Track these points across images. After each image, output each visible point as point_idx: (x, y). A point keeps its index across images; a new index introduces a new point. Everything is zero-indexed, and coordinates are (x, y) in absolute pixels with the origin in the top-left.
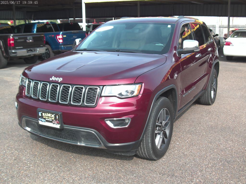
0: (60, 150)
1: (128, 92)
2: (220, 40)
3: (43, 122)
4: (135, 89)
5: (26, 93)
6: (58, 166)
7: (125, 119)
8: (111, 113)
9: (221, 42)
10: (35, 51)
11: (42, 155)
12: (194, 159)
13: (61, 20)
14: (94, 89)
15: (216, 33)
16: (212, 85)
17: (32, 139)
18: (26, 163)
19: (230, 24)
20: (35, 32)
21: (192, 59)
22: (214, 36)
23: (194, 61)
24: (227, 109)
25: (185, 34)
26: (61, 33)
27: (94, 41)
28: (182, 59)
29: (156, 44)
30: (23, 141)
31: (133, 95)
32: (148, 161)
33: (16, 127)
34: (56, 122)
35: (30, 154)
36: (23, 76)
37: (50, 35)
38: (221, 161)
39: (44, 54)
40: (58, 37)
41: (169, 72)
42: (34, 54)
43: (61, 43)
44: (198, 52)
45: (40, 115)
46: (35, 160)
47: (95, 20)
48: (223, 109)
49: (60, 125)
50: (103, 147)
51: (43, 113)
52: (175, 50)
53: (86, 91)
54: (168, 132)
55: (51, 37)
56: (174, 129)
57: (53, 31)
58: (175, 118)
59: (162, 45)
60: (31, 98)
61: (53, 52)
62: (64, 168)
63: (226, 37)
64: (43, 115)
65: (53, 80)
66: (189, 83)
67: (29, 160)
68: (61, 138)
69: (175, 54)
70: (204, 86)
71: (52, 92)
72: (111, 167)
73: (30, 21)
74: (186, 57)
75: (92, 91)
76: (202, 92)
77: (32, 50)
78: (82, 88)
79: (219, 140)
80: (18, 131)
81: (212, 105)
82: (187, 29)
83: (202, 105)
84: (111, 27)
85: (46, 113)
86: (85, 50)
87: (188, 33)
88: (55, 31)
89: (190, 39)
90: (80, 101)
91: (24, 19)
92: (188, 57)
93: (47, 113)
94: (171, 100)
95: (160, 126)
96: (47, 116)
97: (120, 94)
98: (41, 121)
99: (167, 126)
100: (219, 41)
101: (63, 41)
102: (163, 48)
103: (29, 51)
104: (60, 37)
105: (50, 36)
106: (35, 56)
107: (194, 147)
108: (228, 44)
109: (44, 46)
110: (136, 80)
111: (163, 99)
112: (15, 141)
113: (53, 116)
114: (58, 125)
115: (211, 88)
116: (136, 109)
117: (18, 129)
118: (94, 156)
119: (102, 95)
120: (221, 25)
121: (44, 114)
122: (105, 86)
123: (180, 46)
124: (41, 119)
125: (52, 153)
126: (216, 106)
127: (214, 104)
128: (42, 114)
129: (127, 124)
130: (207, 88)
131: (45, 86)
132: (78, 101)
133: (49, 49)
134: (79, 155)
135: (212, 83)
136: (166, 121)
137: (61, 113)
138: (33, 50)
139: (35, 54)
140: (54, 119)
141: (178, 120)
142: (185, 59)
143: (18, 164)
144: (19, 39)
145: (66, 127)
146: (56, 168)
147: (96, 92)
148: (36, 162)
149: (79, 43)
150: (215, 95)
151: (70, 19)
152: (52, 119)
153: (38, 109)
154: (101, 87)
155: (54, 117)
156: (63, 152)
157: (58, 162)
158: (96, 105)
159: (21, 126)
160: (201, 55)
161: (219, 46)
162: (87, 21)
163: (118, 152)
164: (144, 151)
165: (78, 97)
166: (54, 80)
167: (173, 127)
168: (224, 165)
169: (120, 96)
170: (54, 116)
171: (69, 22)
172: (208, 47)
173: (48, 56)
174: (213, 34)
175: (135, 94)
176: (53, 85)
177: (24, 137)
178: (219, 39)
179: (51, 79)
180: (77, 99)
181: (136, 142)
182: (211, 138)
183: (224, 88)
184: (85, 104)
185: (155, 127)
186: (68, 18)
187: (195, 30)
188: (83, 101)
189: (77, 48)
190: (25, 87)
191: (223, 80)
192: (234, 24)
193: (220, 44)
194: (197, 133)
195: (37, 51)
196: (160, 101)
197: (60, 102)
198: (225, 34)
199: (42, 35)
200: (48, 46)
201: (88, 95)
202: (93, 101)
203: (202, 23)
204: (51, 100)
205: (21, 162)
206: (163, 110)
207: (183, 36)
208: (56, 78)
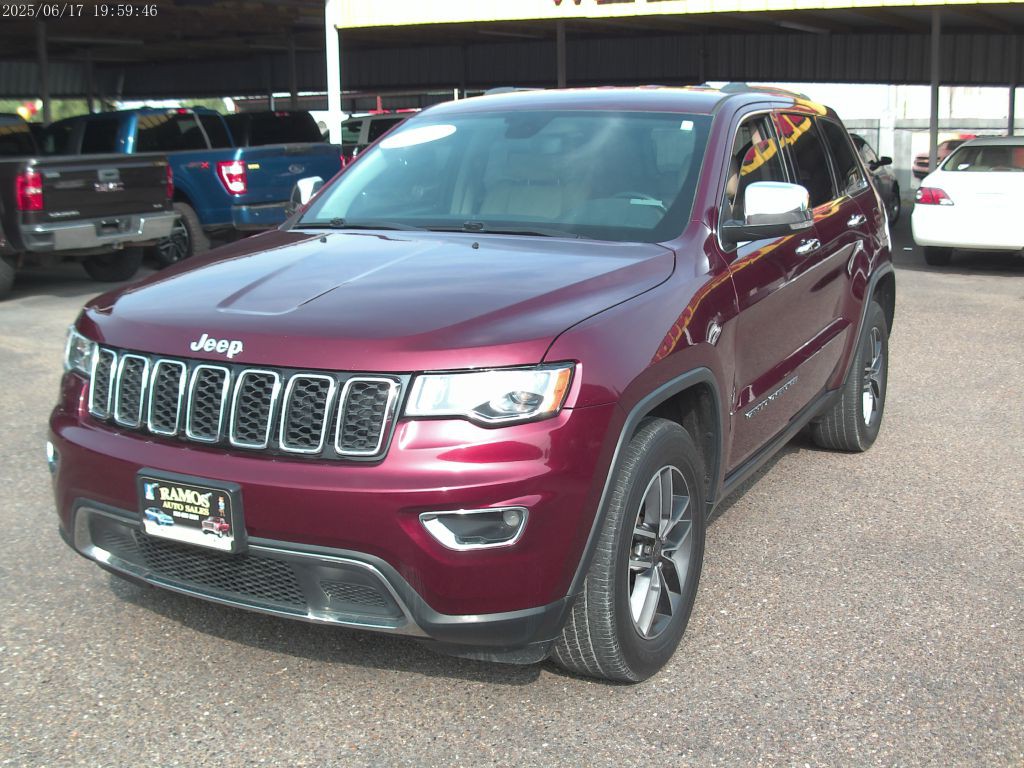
0: (234, 644)
1: (514, 400)
2: (900, 184)
3: (163, 523)
4: (547, 386)
5: (91, 405)
6: (223, 711)
7: (503, 512)
8: (444, 489)
9: (902, 188)
10: (128, 226)
11: (160, 664)
12: (791, 679)
13: (237, 98)
14: (375, 387)
15: (883, 153)
16: (866, 369)
17: (117, 594)
18: (90, 697)
19: (940, 117)
20: (130, 150)
21: (782, 261)
22: (874, 165)
23: (790, 270)
24: (927, 467)
25: (754, 155)
26: (239, 152)
27: (375, 185)
28: (739, 262)
29: (634, 201)
30: (78, 606)
31: (536, 413)
32: (601, 688)
33: (50, 545)
34: (217, 525)
35: (107, 658)
36: (78, 335)
37: (191, 161)
38: (904, 686)
39: (168, 242)
40: (225, 170)
41: (686, 313)
42: (124, 243)
43: (239, 193)
44: (807, 234)
45: (150, 496)
46: (130, 685)
47: (382, 98)
48: (911, 470)
49: (232, 539)
50: (411, 628)
51: (162, 490)
52: (713, 223)
53: (339, 395)
54: (681, 565)
55: (195, 172)
56: (710, 551)
57: (205, 147)
58: (710, 507)
59: (659, 203)
60: (111, 424)
61: (206, 232)
62: (251, 717)
63: (923, 168)
64: (163, 498)
65: (202, 349)
66: (770, 361)
67: (106, 683)
68: (237, 590)
69: (712, 239)
70: (834, 371)
71: (201, 399)
72: (445, 714)
73: (112, 105)
74: (756, 254)
75: (367, 395)
76: (824, 400)
77: (115, 225)
78: (326, 384)
79: (896, 597)
80: (57, 563)
81: (866, 453)
82: (763, 139)
83: (825, 453)
84: (447, 130)
85: (176, 487)
86: (337, 225)
87: (765, 154)
88: (213, 146)
89: (773, 179)
90: (317, 438)
91: (86, 95)
92: (765, 251)
93: (180, 490)
94: (697, 434)
95: (649, 542)
96: (177, 499)
97: (485, 409)
98: (154, 523)
99: (677, 541)
100: (896, 185)
101: (246, 186)
102: (661, 216)
103: (107, 230)
104: (236, 169)
105: (192, 165)
106: (130, 248)
107: (793, 629)
108: (933, 198)
109: (167, 207)
110: (548, 351)
111: (661, 426)
112: (47, 603)
113: (204, 499)
114: (225, 537)
115: (862, 382)
116: (548, 469)
117: (56, 555)
118: (376, 666)
119: (410, 411)
120: (901, 117)
121: (167, 490)
122: (421, 373)
123: (732, 208)
124: (154, 514)
125: (199, 653)
126: (884, 456)
127: (873, 449)
128: (156, 492)
129: (512, 531)
130: (844, 381)
131: (169, 376)
132: (307, 436)
133: (190, 222)
134: (313, 664)
135: (867, 360)
136: (674, 519)
137: (239, 487)
138: (123, 225)
139: (130, 242)
140: (205, 512)
141: (726, 514)
142: (752, 261)
143: (57, 703)
144: (65, 176)
145: (259, 545)
146: (218, 718)
147: (385, 399)
148: (134, 694)
149: (315, 195)
150: (878, 408)
151: (275, 95)
152: (201, 512)
153: (141, 471)
154: (406, 379)
155: (208, 505)
156: (246, 650)
157: (227, 691)
158: (384, 454)
159: (71, 544)
160: (819, 244)
161: (896, 208)
162: (348, 105)
163: (473, 649)
164: (583, 636)
165: (307, 420)
166: (207, 349)
167: (707, 545)
168: (915, 702)
169: (484, 417)
170: (210, 499)
171: (273, 109)
172: (847, 211)
173: (185, 250)
174: (870, 157)
175: (545, 408)
176: (205, 372)
177: (83, 586)
178: (894, 177)
179: (194, 347)
180: (302, 431)
181: (549, 606)
182: (863, 589)
183: (914, 379)
184: (339, 450)
185: (627, 543)
186: (267, 91)
187: (796, 143)
188: (330, 438)
189: (302, 217)
190: (85, 381)
191: (911, 347)
192: (955, 116)
193: (899, 197)
194: (804, 567)
195: (138, 229)
196: (651, 436)
197: (232, 440)
198: (919, 158)
199: (161, 160)
200: (183, 209)
201: (352, 413)
202: (371, 439)
203: (823, 112)
204: (195, 433)
205: (71, 695)
206: (662, 473)
207: (743, 168)
208: (217, 342)
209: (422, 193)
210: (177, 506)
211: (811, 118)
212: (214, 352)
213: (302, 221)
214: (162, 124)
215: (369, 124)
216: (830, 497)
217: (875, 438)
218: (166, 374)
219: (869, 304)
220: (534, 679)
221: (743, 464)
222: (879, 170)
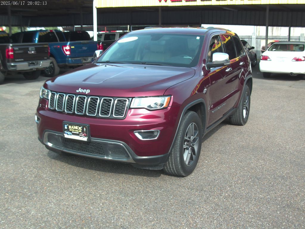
0: (82, 168)
1: (156, 104)
2: (257, 54)
3: (69, 135)
4: (163, 101)
5: (49, 106)
6: (82, 183)
7: (153, 131)
8: (138, 125)
9: (258, 56)
10: (37, 64)
11: (64, 173)
12: (223, 177)
13: (63, 27)
14: (123, 101)
15: (252, 46)
16: (244, 103)
17: (50, 157)
18: (47, 180)
19: (269, 35)
20: (36, 42)
21: (222, 73)
22: (249, 49)
23: (224, 76)
24: (260, 129)
25: (215, 46)
26: (69, 43)
28: (211, 73)
29: (184, 57)
30: (40, 160)
31: (163, 107)
32: (176, 178)
33: (29, 146)
34: (83, 135)
35: (50, 172)
38: (251, 178)
39: (47, 69)
40: (64, 48)
41: (197, 87)
42: (36, 68)
43: (68, 55)
44: (229, 66)
45: (66, 128)
46: (57, 177)
47: (106, 27)
48: (256, 130)
49: (87, 138)
51: (69, 126)
52: (204, 63)
53: (114, 103)
54: (196, 148)
55: (56, 49)
56: (203, 148)
57: (57, 41)
58: (203, 135)
59: (191, 58)
60: (54, 111)
61: (59, 66)
62: (89, 184)
63: (264, 49)
64: (69, 128)
65: (79, 92)
66: (217, 100)
67: (51, 177)
68: (87, 151)
69: (204, 67)
70: (235, 104)
71: (79, 104)
72: (137, 183)
73: (26, 29)
74: (215, 71)
75: (122, 103)
76: (233, 111)
77: (34, 63)
78: (111, 100)
79: (250, 159)
80: (32, 150)
81: (244, 126)
82: (217, 41)
83: (233, 126)
85: (73, 125)
87: (218, 45)
88: (60, 41)
89: (220, 52)
90: (109, 113)
92: (217, 71)
93: (74, 126)
94: (200, 116)
95: (188, 141)
96: (73, 128)
97: (150, 106)
98: (67, 135)
99: (195, 142)
100: (256, 55)
101: (70, 53)
102: (191, 61)
103: (31, 65)
104: (68, 48)
105: (55, 46)
106: (38, 70)
107: (224, 166)
108: (265, 58)
109: (48, 58)
110: (165, 92)
111: (191, 113)
112: (32, 159)
113: (80, 128)
114: (85, 138)
115: (243, 107)
116: (165, 121)
117: (32, 149)
118: (119, 173)
119: (131, 107)
120: (258, 35)
121: (71, 126)
122: (134, 97)
123: (209, 59)
124: (67, 132)
125: (74, 170)
126: (249, 126)
127: (246, 125)
128: (68, 127)
129: (156, 136)
130: (238, 106)
131: (71, 98)
132: (106, 113)
133: (54, 63)
134: (103, 173)
135: (244, 101)
136: (194, 136)
137: (89, 125)
138: (36, 64)
139: (38, 68)
140: (80, 131)
141: (207, 140)
142: (214, 73)
143: (39, 181)
144: (20, 49)
145: (94, 140)
146: (81, 184)
147: (125, 104)
148: (59, 179)
150: (247, 114)
151: (75, 26)
153: (64, 122)
154: (130, 99)
155: (81, 130)
156: (85, 170)
157: (82, 179)
158: (124, 118)
160: (232, 69)
161: (255, 61)
163: (145, 166)
164: (172, 166)
165: (106, 109)
166: (81, 92)
167: (202, 147)
168: (254, 181)
169: (149, 108)
170: (82, 128)
171: (75, 30)
172: (240, 61)
173: (52, 71)
174: (248, 47)
176: (80, 97)
177: (40, 156)
178: (255, 53)
179: (77, 91)
180: (105, 112)
181: (165, 155)
182: (242, 157)
183: (258, 108)
184: (114, 116)
185: (183, 141)
186: (73, 25)
187: (226, 43)
188: (112, 113)
189: (98, 60)
190: (47, 100)
191: (258, 99)
192: (274, 35)
193: (256, 58)
194: (227, 152)
195: (40, 64)
196: (189, 115)
197: (87, 114)
198: (263, 47)
199: (46, 45)
200: (52, 59)
201: (117, 107)
202: (122, 113)
203: (234, 35)
204: (77, 112)
205: (42, 180)
206: (192, 124)
207: (212, 49)
208: (83, 90)
209: (120, 55)
210: (73, 130)
211: (230, 36)
212: (83, 92)
213: (98, 61)
214: (45, 34)
215: (104, 35)
216: (234, 136)
217: (246, 122)
218: (70, 98)
219: (245, 86)
220: (159, 176)
221: (211, 125)
222: (251, 50)
